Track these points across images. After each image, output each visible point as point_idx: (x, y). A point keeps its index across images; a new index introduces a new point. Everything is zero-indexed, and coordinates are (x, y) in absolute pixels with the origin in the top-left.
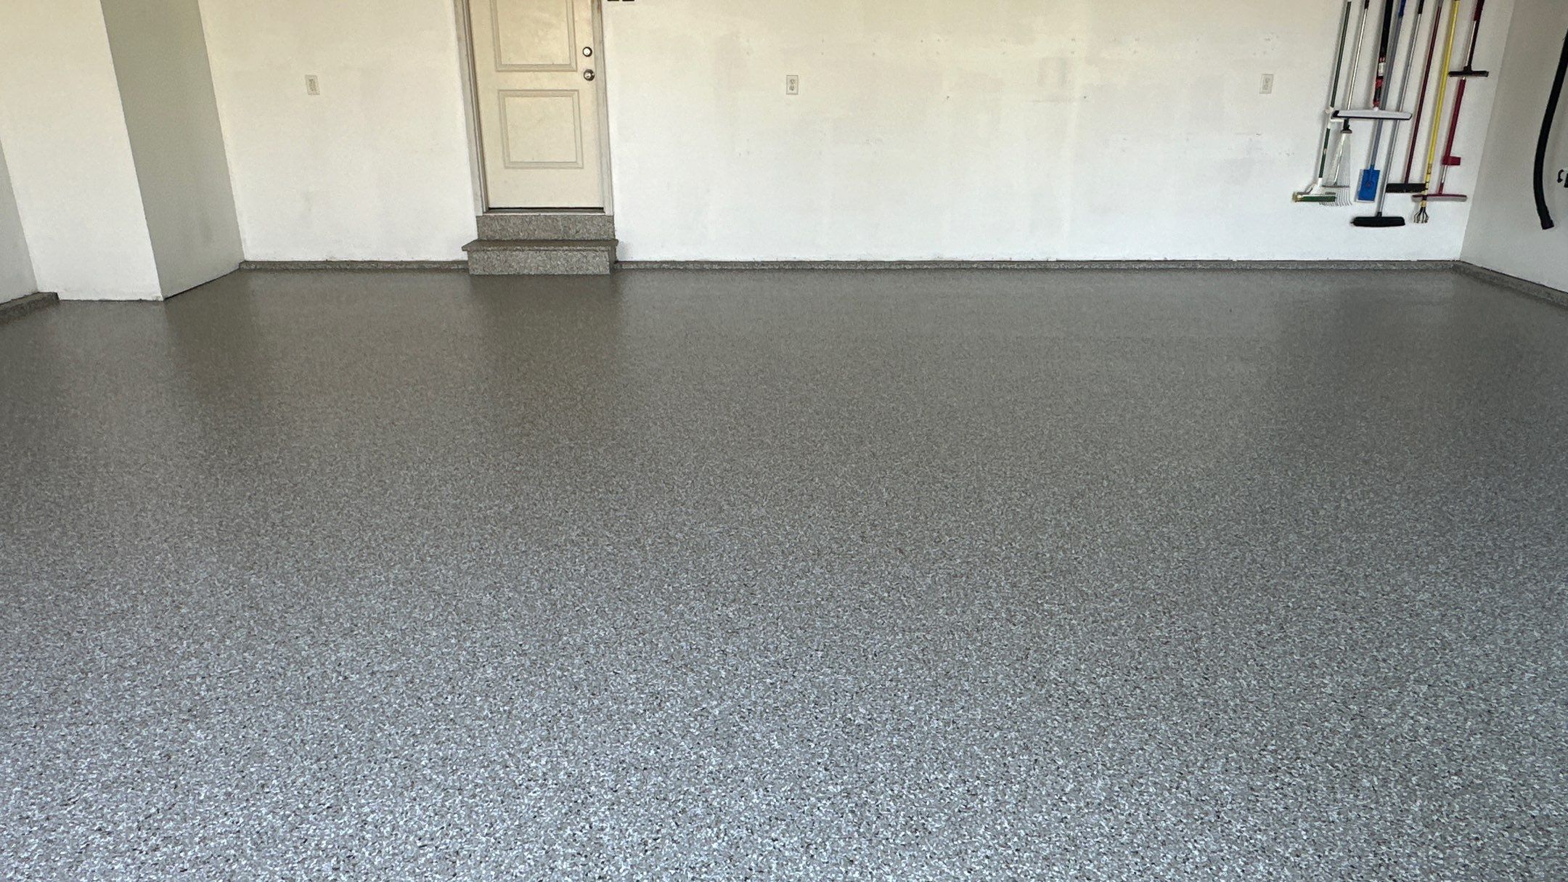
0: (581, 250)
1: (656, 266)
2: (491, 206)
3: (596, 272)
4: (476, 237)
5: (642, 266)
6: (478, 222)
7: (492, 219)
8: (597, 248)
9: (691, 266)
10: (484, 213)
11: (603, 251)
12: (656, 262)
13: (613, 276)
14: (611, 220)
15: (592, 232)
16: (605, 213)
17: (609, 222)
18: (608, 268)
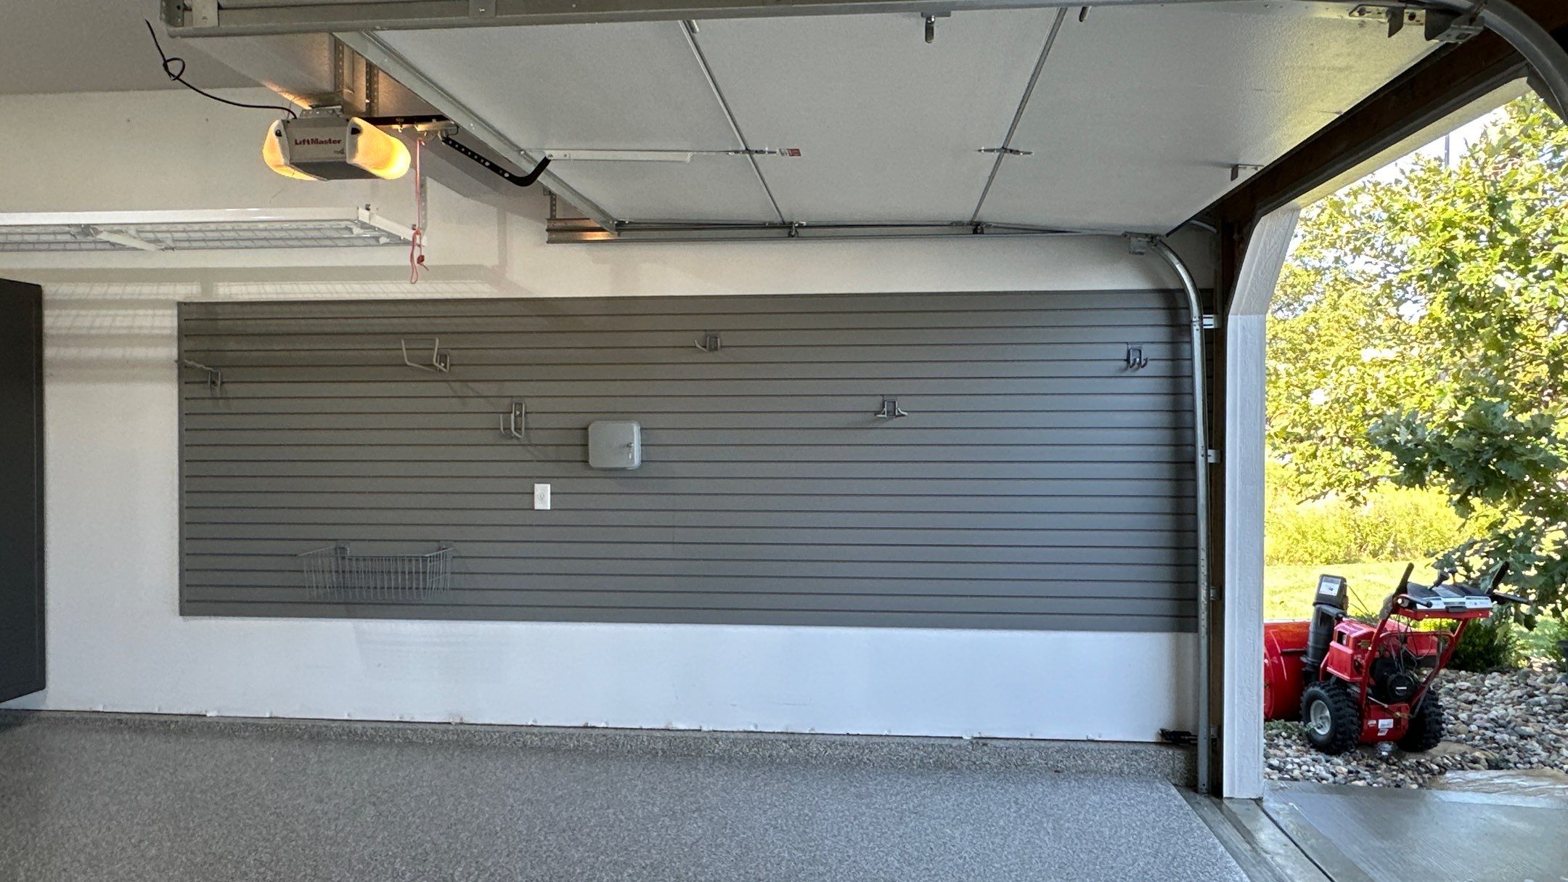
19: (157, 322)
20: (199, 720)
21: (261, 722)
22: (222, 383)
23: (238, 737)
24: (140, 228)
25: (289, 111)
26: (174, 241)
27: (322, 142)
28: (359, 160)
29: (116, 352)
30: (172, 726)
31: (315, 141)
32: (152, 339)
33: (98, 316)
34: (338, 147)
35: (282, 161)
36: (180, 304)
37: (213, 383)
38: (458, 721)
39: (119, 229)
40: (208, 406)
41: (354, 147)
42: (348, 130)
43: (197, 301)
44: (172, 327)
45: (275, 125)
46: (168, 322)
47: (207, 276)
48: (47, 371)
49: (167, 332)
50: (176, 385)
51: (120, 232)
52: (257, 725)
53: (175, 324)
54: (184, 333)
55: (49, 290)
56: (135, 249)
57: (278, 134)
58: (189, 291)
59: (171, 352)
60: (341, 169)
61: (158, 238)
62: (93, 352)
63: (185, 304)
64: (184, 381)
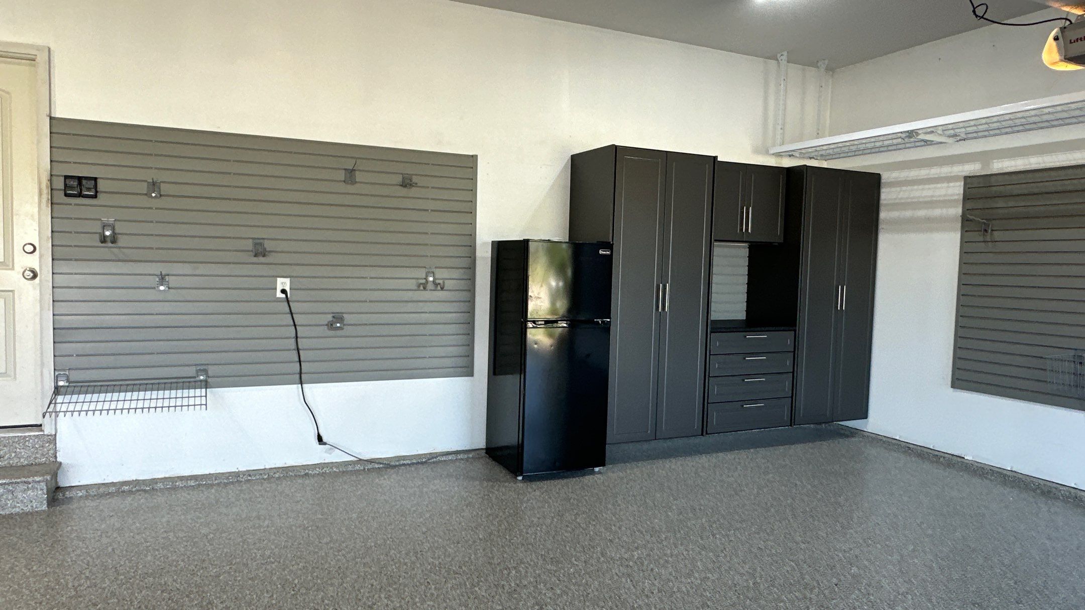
0: (5, 484)
1: (112, 489)
3: (28, 508)
5: (93, 492)
8: (30, 480)
9: (160, 485)
11: (39, 482)
12: (113, 484)
13: (52, 510)
14: (53, 439)
15: (24, 456)
16: (43, 431)
17: (49, 442)
18: (45, 502)
19: (950, 191)
20: (959, 459)
21: (1005, 472)
22: (992, 230)
23: (986, 478)
24: (945, 128)
26: (964, 134)
29: (921, 213)
32: (946, 203)
33: (912, 190)
36: (966, 178)
37: (986, 231)
39: (931, 131)
40: (981, 247)
43: (978, 174)
44: (959, 194)
45: (1054, 33)
46: (957, 190)
47: (985, 157)
48: (881, 226)
49: (956, 197)
50: (959, 233)
52: (1001, 474)
53: (962, 191)
54: (967, 198)
55: (885, 177)
56: (941, 143)
57: (1056, 39)
58: (973, 168)
59: (959, 211)
61: (957, 134)
62: (908, 214)
63: (970, 177)
64: (965, 230)
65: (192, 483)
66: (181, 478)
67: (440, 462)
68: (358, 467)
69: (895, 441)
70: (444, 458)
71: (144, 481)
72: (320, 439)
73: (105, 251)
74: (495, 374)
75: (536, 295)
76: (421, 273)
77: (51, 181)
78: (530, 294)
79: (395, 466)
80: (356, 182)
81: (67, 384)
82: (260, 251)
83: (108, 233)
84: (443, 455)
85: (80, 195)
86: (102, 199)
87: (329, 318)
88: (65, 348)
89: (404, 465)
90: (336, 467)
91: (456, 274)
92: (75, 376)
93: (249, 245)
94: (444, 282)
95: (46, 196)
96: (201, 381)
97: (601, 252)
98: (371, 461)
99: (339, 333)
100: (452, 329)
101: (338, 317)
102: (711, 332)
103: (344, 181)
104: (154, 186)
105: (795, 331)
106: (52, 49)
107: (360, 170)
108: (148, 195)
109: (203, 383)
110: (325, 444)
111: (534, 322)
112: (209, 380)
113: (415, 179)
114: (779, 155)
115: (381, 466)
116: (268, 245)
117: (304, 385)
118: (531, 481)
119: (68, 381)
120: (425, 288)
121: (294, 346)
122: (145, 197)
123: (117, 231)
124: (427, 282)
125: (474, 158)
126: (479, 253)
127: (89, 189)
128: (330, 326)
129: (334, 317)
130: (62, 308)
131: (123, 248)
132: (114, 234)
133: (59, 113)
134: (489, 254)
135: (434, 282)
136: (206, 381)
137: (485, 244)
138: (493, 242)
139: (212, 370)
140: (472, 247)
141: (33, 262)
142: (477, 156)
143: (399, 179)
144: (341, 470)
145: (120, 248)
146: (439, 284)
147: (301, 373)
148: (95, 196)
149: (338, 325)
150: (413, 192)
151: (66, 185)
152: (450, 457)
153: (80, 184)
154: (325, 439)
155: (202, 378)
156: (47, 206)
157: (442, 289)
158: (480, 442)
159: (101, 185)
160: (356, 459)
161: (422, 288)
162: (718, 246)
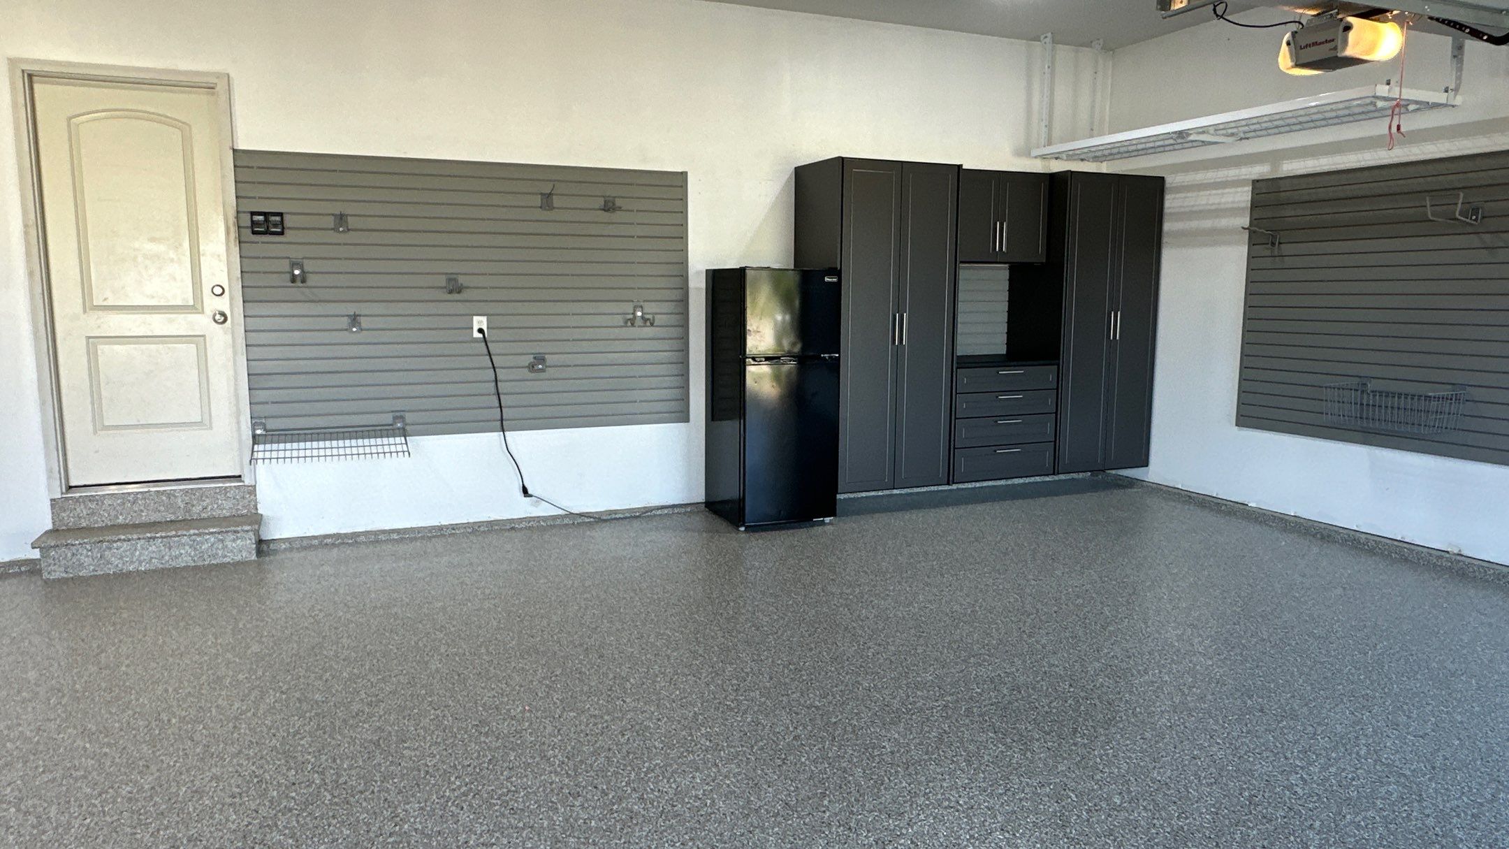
0: (215, 533)
1: (316, 542)
2: (72, 484)
3: (238, 558)
4: (49, 526)
5: (296, 544)
6: (52, 506)
7: (77, 500)
8: (239, 529)
9: (363, 538)
10: (62, 493)
11: (247, 531)
12: (315, 537)
13: (261, 559)
14: (252, 490)
15: (226, 507)
16: (243, 482)
17: (250, 493)
18: (254, 552)
19: (1238, 198)
20: (1242, 507)
21: (1287, 518)
22: (1280, 243)
23: (1267, 525)
24: (1217, 128)
25: (1300, 23)
26: (1245, 132)
27: (1320, 43)
28: (1350, 52)
29: (1207, 224)
30: (1223, 508)
31: (1315, 44)
32: (1233, 211)
33: (1198, 196)
34: (1332, 45)
35: (1290, 64)
36: (1255, 182)
37: (1273, 244)
38: (1456, 552)
39: (1203, 130)
40: (1267, 263)
41: (1345, 42)
42: (1341, 28)
43: (1267, 178)
44: (1247, 201)
45: (1287, 36)
46: (1243, 196)
47: (1276, 157)
48: (1165, 240)
49: (1243, 205)
50: (1247, 247)
51: (1203, 132)
52: (1282, 519)
53: (1250, 198)
54: (1255, 205)
55: (1170, 180)
56: (1216, 143)
57: (1288, 44)
58: (1261, 171)
59: (1245, 221)
60: (1334, 62)
61: (1235, 132)
62: (1194, 224)
63: (1258, 181)
64: (1252, 244)
65: (395, 536)
66: (384, 532)
67: (655, 515)
68: (566, 521)
69: (1176, 491)
70: (659, 512)
71: (345, 534)
72: (525, 491)
73: (294, 292)
74: (713, 420)
75: (755, 328)
76: (629, 308)
77: (237, 218)
78: (748, 328)
79: (605, 521)
80: (554, 208)
81: (264, 433)
82: (455, 287)
83: (297, 272)
84: (658, 509)
85: (267, 232)
86: (289, 236)
87: (530, 359)
88: (262, 395)
89: (616, 519)
90: (543, 521)
91: (666, 307)
92: (271, 424)
93: (442, 281)
94: (653, 317)
95: (233, 235)
96: (399, 429)
97: (827, 279)
98: (581, 515)
99: (542, 375)
100: (662, 369)
101: (540, 359)
102: (957, 368)
103: (541, 207)
104: (341, 218)
105: (1058, 365)
106: (232, 75)
107: (557, 195)
108: (335, 229)
109: (401, 431)
110: (531, 496)
111: (754, 359)
112: (408, 428)
113: (618, 202)
114: (1043, 157)
115: (592, 520)
116: (462, 280)
117: (507, 433)
118: (753, 531)
119: (265, 430)
120: (633, 325)
121: (493, 390)
122: (332, 232)
123: (306, 268)
124: (635, 317)
125: (683, 175)
126: (692, 284)
127: (275, 225)
128: (531, 367)
129: (535, 358)
130: (257, 352)
131: (314, 287)
132: (303, 272)
133: (242, 145)
134: (703, 285)
135: (642, 317)
136: (404, 429)
137: (698, 273)
138: (707, 270)
139: (409, 417)
140: (684, 277)
141: (223, 304)
142: (686, 173)
143: (601, 202)
144: (549, 524)
145: (307, 287)
146: (648, 319)
147: (502, 420)
148: (282, 233)
149: (540, 366)
150: (616, 217)
151: (252, 222)
152: (666, 511)
153: (266, 220)
154: (530, 492)
155: (399, 425)
156: (235, 245)
157: (652, 325)
158: (700, 496)
159: (289, 221)
160: (564, 513)
161: (629, 324)
162: (965, 268)
